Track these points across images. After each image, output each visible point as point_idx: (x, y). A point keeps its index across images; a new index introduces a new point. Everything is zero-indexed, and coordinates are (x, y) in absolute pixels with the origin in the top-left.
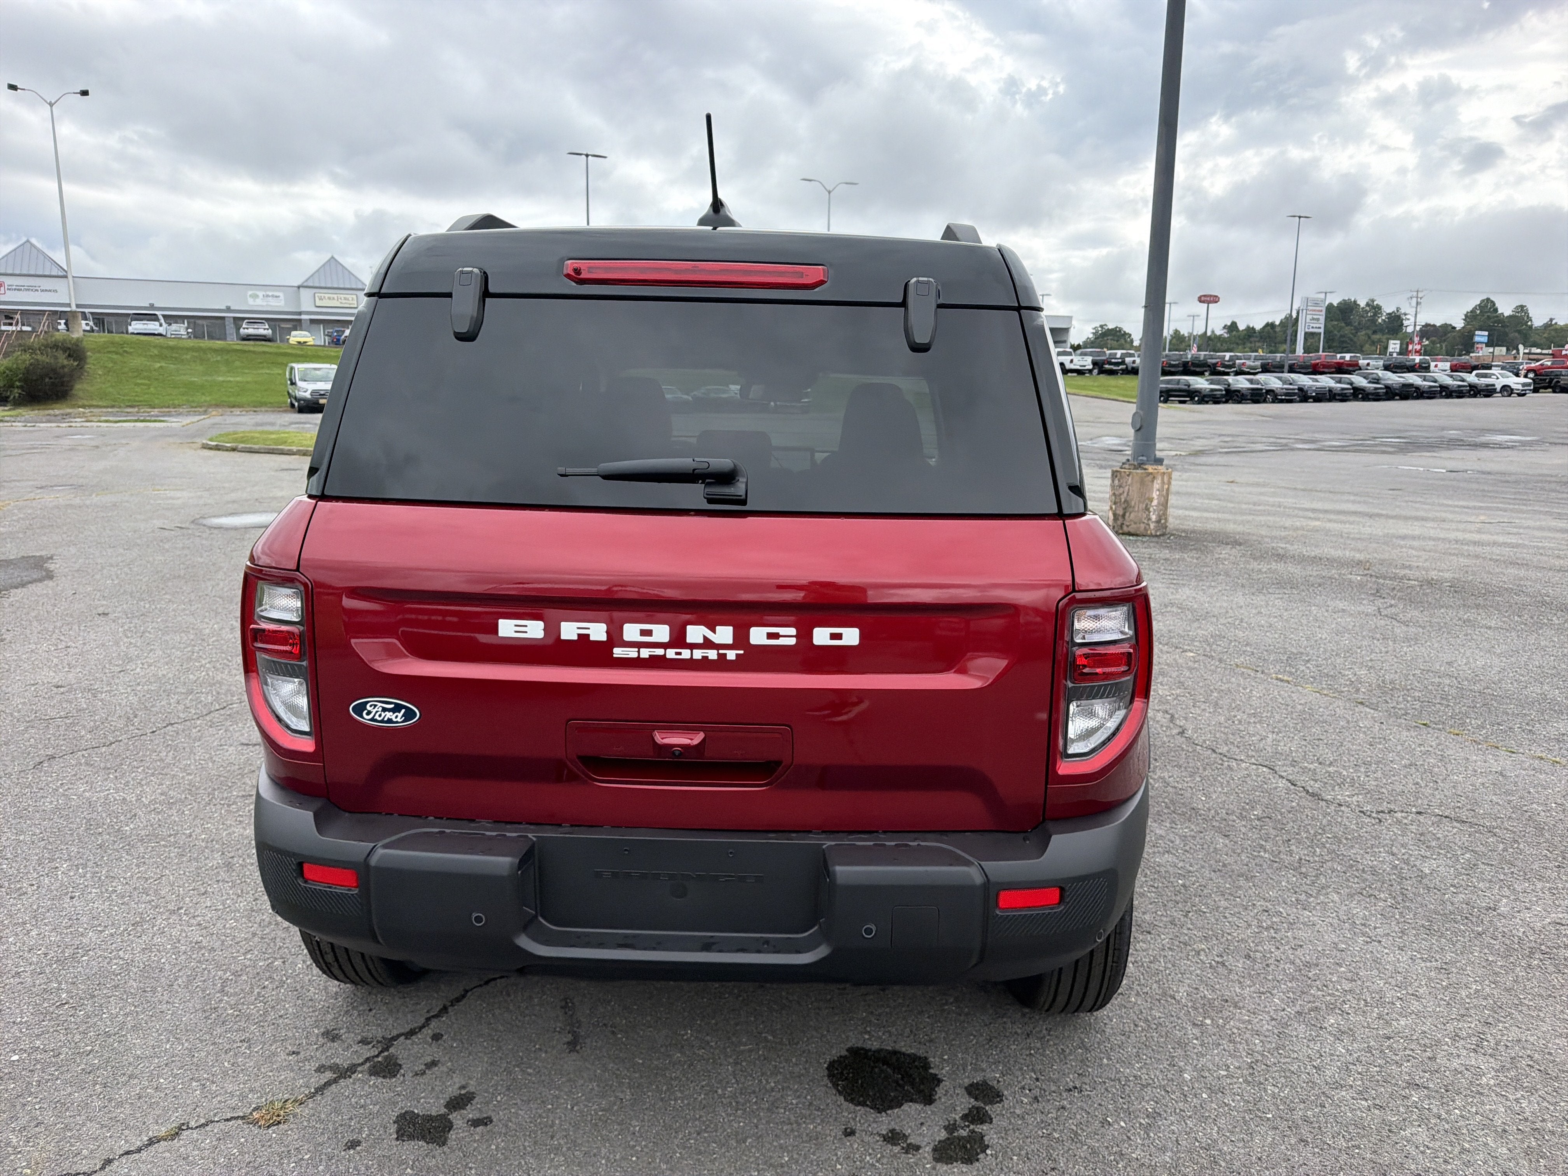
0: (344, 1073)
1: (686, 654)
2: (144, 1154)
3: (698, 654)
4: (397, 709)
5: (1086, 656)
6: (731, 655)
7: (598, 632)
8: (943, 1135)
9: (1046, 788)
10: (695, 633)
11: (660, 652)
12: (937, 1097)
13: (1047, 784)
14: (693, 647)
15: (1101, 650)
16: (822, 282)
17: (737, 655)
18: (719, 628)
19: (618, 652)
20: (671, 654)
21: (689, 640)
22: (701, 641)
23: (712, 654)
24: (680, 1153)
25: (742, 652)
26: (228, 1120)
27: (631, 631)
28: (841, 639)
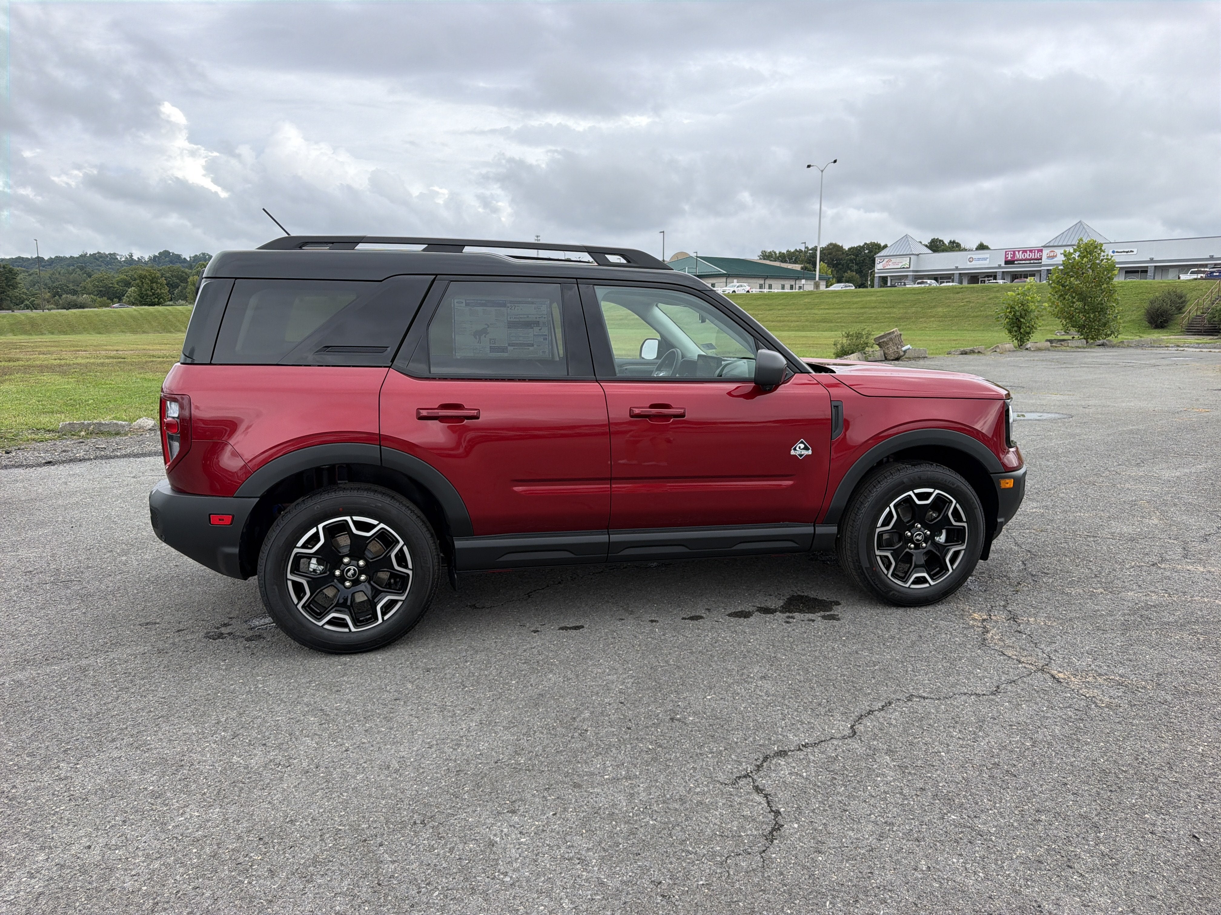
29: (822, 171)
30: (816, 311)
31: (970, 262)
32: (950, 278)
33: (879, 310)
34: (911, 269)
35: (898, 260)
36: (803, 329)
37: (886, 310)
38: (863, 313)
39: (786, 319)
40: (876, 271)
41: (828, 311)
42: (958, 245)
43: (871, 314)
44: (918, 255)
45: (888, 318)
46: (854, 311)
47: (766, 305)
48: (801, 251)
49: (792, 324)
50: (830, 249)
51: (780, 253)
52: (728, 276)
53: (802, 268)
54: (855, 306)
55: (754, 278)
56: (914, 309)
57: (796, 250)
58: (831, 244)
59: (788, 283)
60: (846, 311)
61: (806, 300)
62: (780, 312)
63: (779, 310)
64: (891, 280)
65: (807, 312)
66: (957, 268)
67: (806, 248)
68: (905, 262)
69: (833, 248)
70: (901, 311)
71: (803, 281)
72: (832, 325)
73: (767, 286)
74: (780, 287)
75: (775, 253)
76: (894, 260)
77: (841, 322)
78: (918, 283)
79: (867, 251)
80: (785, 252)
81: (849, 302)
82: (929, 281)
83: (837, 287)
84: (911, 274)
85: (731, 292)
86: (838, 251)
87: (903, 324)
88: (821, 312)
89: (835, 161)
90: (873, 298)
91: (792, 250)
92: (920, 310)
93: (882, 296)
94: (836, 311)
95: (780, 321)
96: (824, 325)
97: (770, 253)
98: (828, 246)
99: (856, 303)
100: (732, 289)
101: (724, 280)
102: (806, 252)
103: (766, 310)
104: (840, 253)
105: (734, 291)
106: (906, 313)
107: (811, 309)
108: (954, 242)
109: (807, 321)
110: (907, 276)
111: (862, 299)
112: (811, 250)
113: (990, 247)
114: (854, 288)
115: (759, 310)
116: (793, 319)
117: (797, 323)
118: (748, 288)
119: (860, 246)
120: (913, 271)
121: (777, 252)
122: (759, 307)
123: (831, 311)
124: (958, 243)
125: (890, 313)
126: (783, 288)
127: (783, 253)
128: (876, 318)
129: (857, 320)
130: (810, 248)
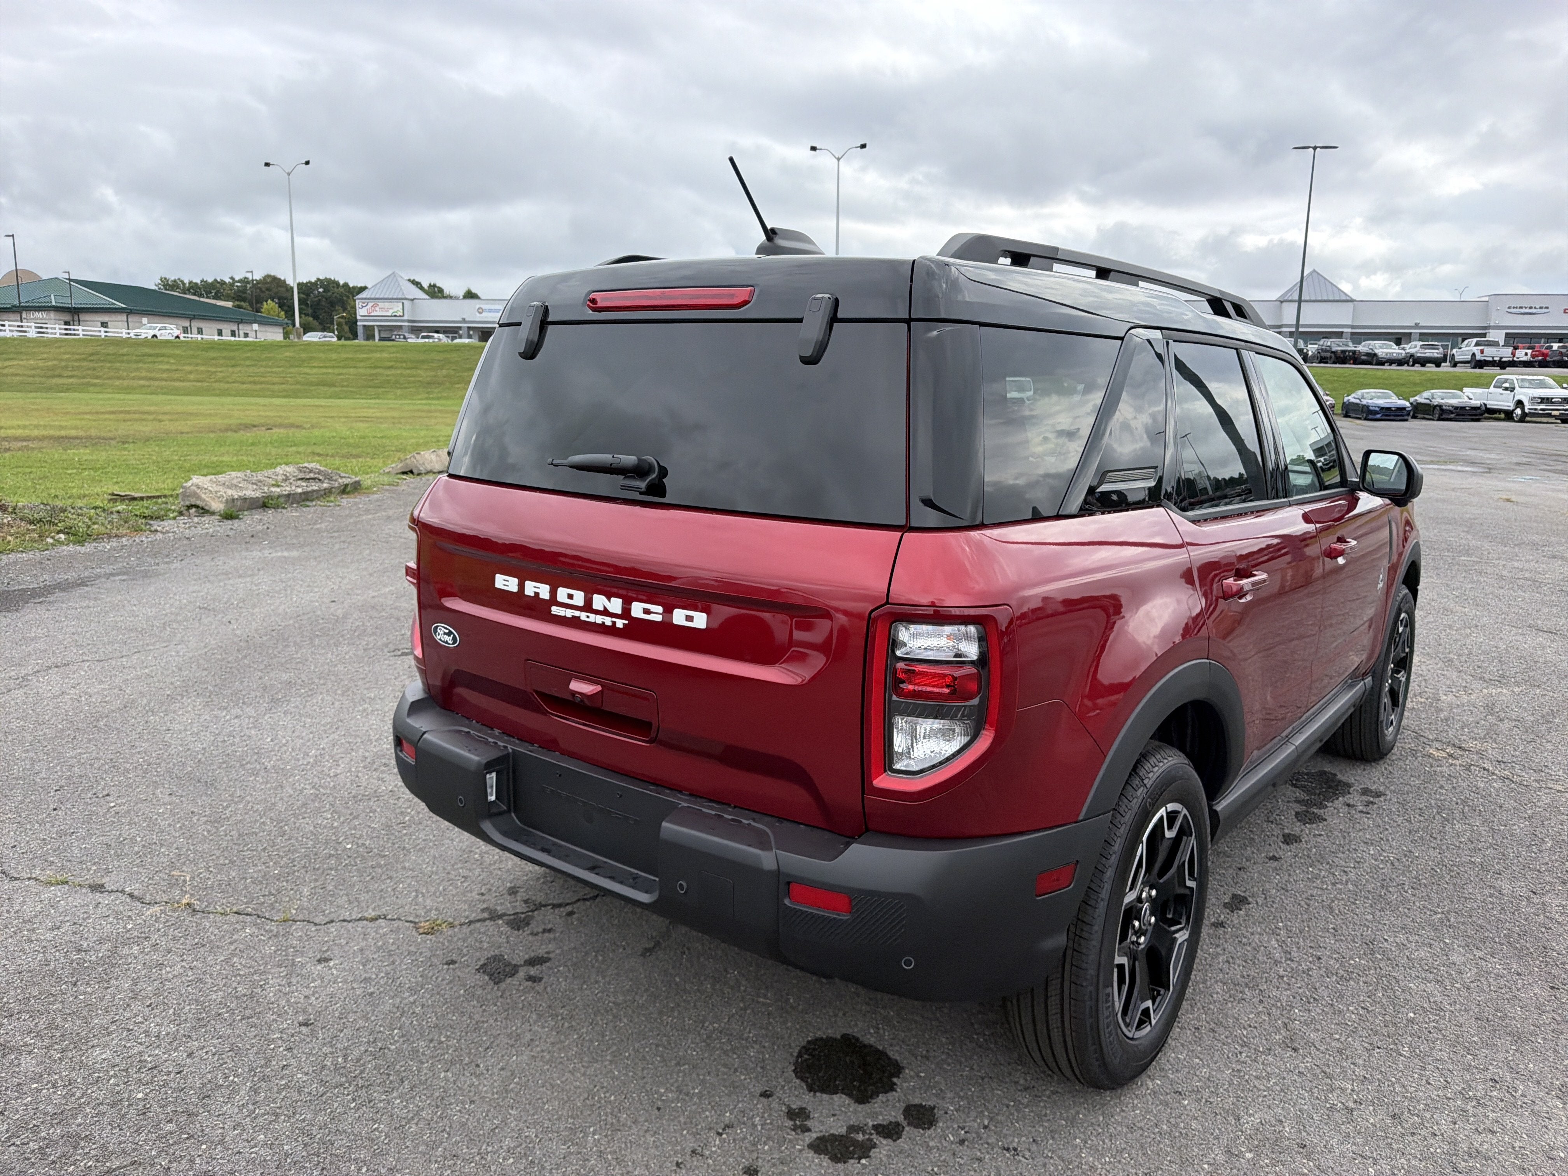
0: (494, 916)
1: (592, 618)
2: (351, 924)
3: (599, 619)
4: (449, 634)
5: (906, 671)
6: (620, 623)
7: (544, 591)
8: (843, 1131)
9: (863, 798)
10: (599, 601)
11: (577, 613)
12: (874, 1101)
13: (863, 793)
14: (597, 612)
15: (919, 668)
16: (745, 303)
17: (624, 624)
18: (613, 599)
19: (555, 610)
20: (583, 616)
21: (595, 607)
22: (602, 609)
23: (608, 621)
24: (630, 1055)
25: (626, 622)
26: (407, 921)
27: (562, 594)
28: (692, 621)
29: (289, 174)
30: (307, 370)
31: (480, 313)
32: (456, 332)
33: (399, 372)
34: (406, 318)
35: (387, 305)
36: (295, 395)
37: (408, 372)
38: (376, 375)
39: (263, 379)
40: (359, 318)
41: (324, 370)
42: (441, 290)
43: (387, 376)
44: (412, 300)
45: (414, 382)
46: (362, 371)
47: (224, 358)
48: (223, 283)
49: (276, 387)
50: (267, 283)
51: (190, 283)
52: (129, 312)
53: (234, 306)
54: (362, 364)
55: (169, 316)
56: (444, 372)
57: (216, 280)
58: (268, 276)
59: (227, 328)
60: (352, 370)
61: (288, 354)
62: (251, 369)
63: (248, 366)
64: (380, 331)
65: (292, 370)
66: (464, 319)
67: (232, 278)
68: (397, 308)
69: (271, 282)
70: (429, 373)
71: (255, 326)
72: (337, 389)
73: (195, 330)
74: (216, 332)
75: (182, 282)
76: (381, 304)
77: (347, 386)
78: (423, 337)
79: (321, 290)
80: (199, 282)
81: (352, 359)
82: (436, 335)
83: (312, 337)
84: (406, 324)
85: (150, 337)
86: (281, 287)
87: (436, 390)
88: (315, 371)
89: (307, 163)
90: (385, 355)
91: (210, 280)
92: (452, 372)
93: (398, 352)
94: (337, 371)
95: (255, 383)
96: (326, 389)
97: (175, 281)
98: (264, 278)
99: (362, 360)
100: (152, 333)
101: (124, 317)
102: (232, 285)
103: (227, 366)
104: (283, 289)
105: (155, 336)
106: (435, 376)
107: (299, 366)
108: (434, 286)
109: (298, 383)
110: (401, 327)
111: (371, 355)
112: (238, 282)
113: (479, 295)
114: (335, 339)
115: (216, 365)
116: (276, 380)
117: (283, 386)
118: (177, 332)
119: (310, 282)
120: (409, 321)
121: (186, 281)
122: (214, 362)
123: (330, 371)
124: (439, 288)
125: (413, 376)
126: (220, 333)
127: (196, 284)
128: (397, 382)
129: (370, 384)
130: (237, 279)
